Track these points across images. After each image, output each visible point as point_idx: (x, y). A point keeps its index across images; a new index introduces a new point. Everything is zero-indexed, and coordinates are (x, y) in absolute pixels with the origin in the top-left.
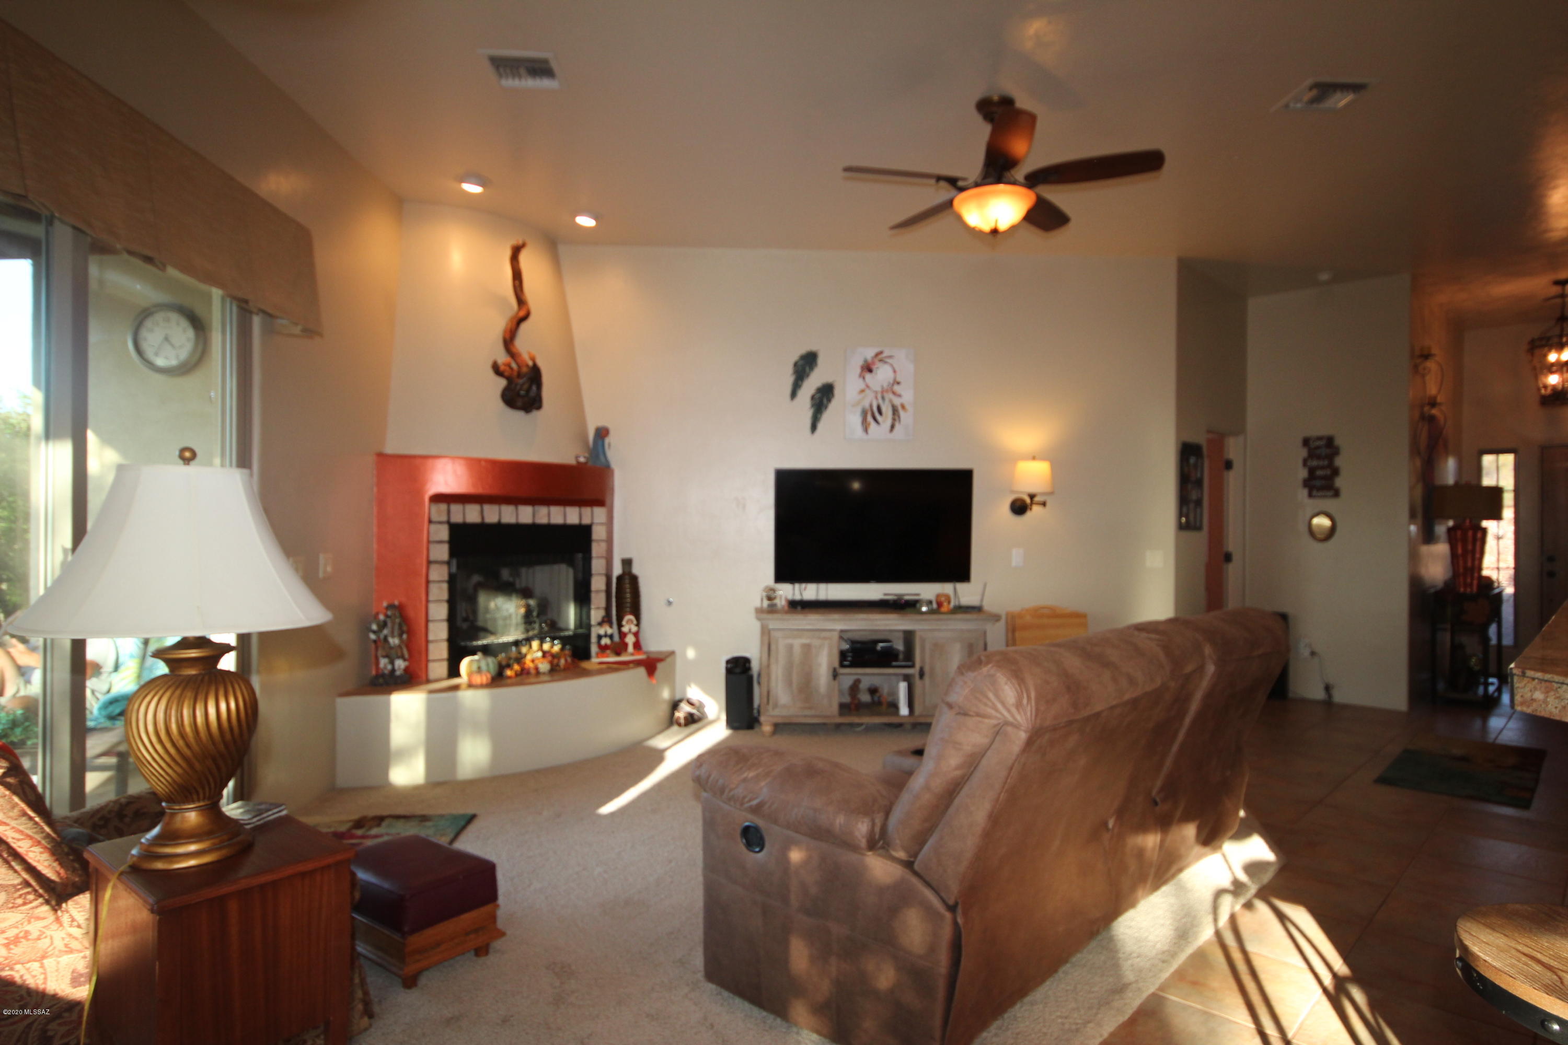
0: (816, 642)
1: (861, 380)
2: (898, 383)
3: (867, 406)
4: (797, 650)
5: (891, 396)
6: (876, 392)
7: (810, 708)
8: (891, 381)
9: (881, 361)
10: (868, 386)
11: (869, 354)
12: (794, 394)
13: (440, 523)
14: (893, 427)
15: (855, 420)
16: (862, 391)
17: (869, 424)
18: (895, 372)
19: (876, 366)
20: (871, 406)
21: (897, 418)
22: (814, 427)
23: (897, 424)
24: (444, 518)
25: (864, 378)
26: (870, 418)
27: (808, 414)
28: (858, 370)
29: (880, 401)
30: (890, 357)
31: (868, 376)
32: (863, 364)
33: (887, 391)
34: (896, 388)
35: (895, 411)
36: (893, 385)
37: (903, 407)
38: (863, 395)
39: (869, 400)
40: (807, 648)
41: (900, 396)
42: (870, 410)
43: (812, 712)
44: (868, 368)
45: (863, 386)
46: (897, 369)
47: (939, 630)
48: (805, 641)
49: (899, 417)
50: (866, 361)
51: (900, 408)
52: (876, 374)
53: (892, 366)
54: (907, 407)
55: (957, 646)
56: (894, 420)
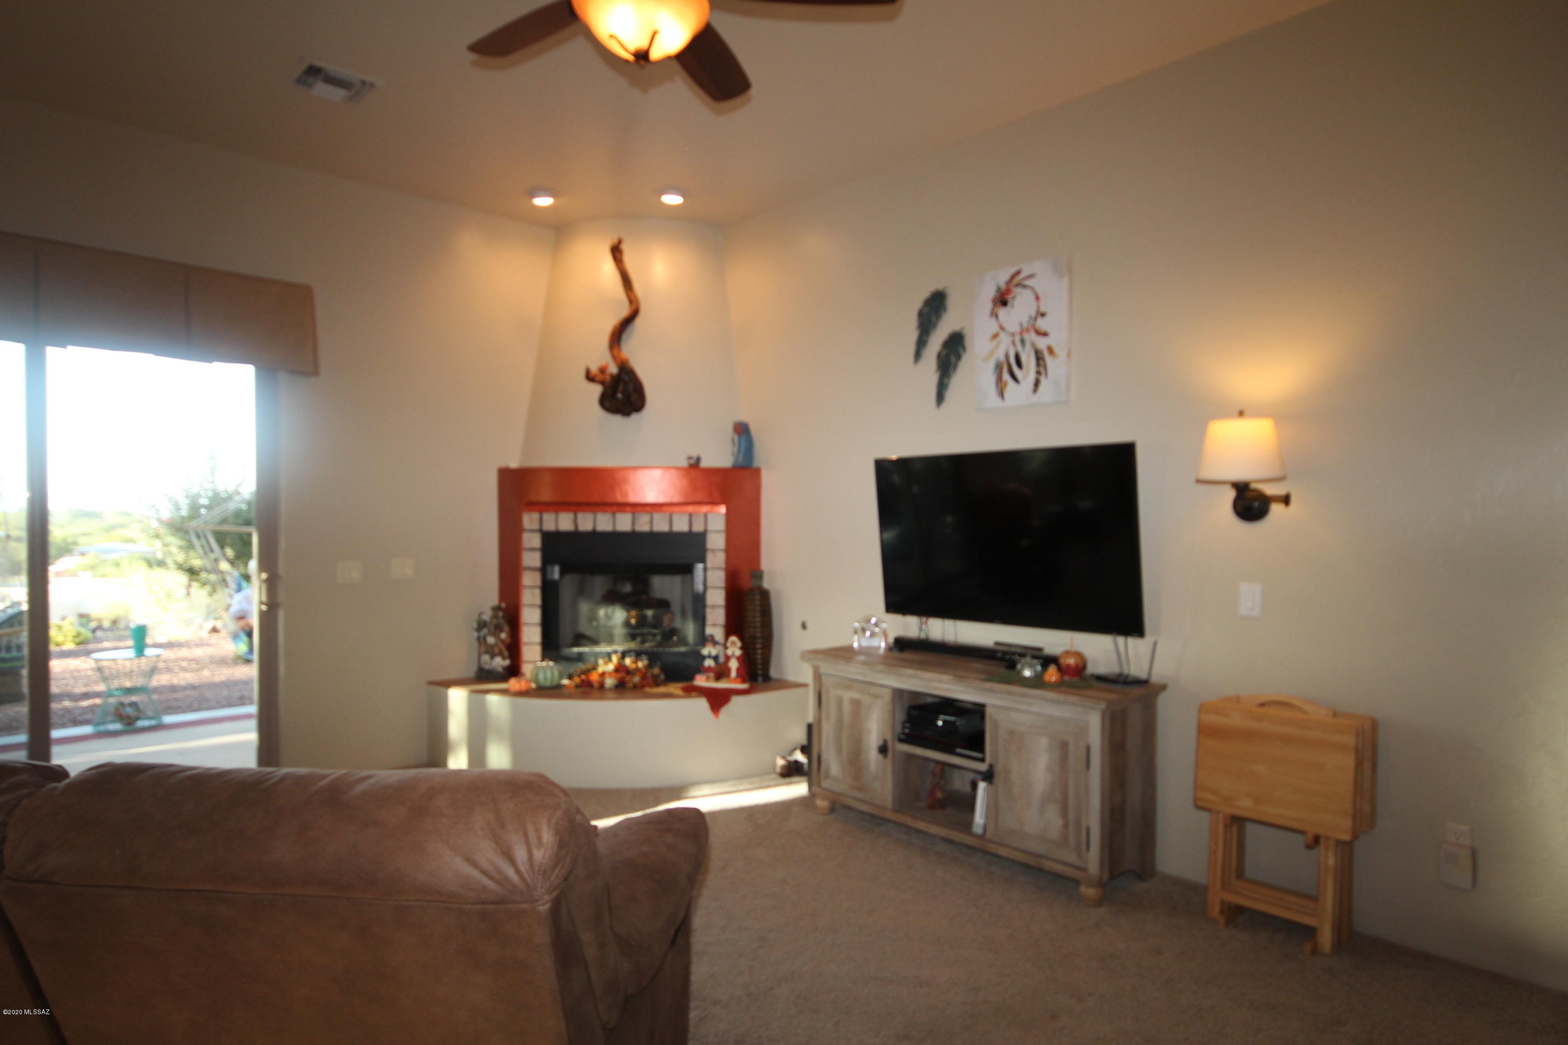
0: (865, 700)
1: (993, 320)
2: (1043, 315)
3: (1001, 357)
4: (847, 707)
5: (1031, 337)
6: (1013, 334)
7: (861, 789)
8: (1033, 314)
9: (1018, 285)
10: (1002, 328)
11: (1002, 278)
12: (918, 355)
13: (532, 531)
14: (1037, 384)
15: (988, 379)
16: (995, 336)
17: (1006, 384)
18: (1037, 298)
19: (1011, 296)
20: (1007, 357)
21: (1042, 369)
22: (940, 397)
23: (1042, 379)
24: (536, 526)
25: (996, 316)
26: (1006, 376)
27: (933, 378)
28: (989, 305)
29: (1019, 348)
30: (1031, 276)
31: (1002, 312)
32: (996, 296)
33: (1028, 330)
34: (1042, 324)
35: (1039, 357)
36: (1036, 319)
37: (1051, 351)
38: (995, 342)
39: (1004, 347)
40: (856, 704)
41: (1045, 334)
42: (1005, 363)
43: (860, 795)
44: (1002, 300)
45: (995, 328)
46: (1040, 293)
47: (1018, 710)
48: (855, 695)
49: (1045, 368)
50: (999, 290)
51: (1046, 354)
52: (1013, 306)
53: (1033, 289)
54: (1057, 350)
55: (1044, 742)
56: (1038, 373)
